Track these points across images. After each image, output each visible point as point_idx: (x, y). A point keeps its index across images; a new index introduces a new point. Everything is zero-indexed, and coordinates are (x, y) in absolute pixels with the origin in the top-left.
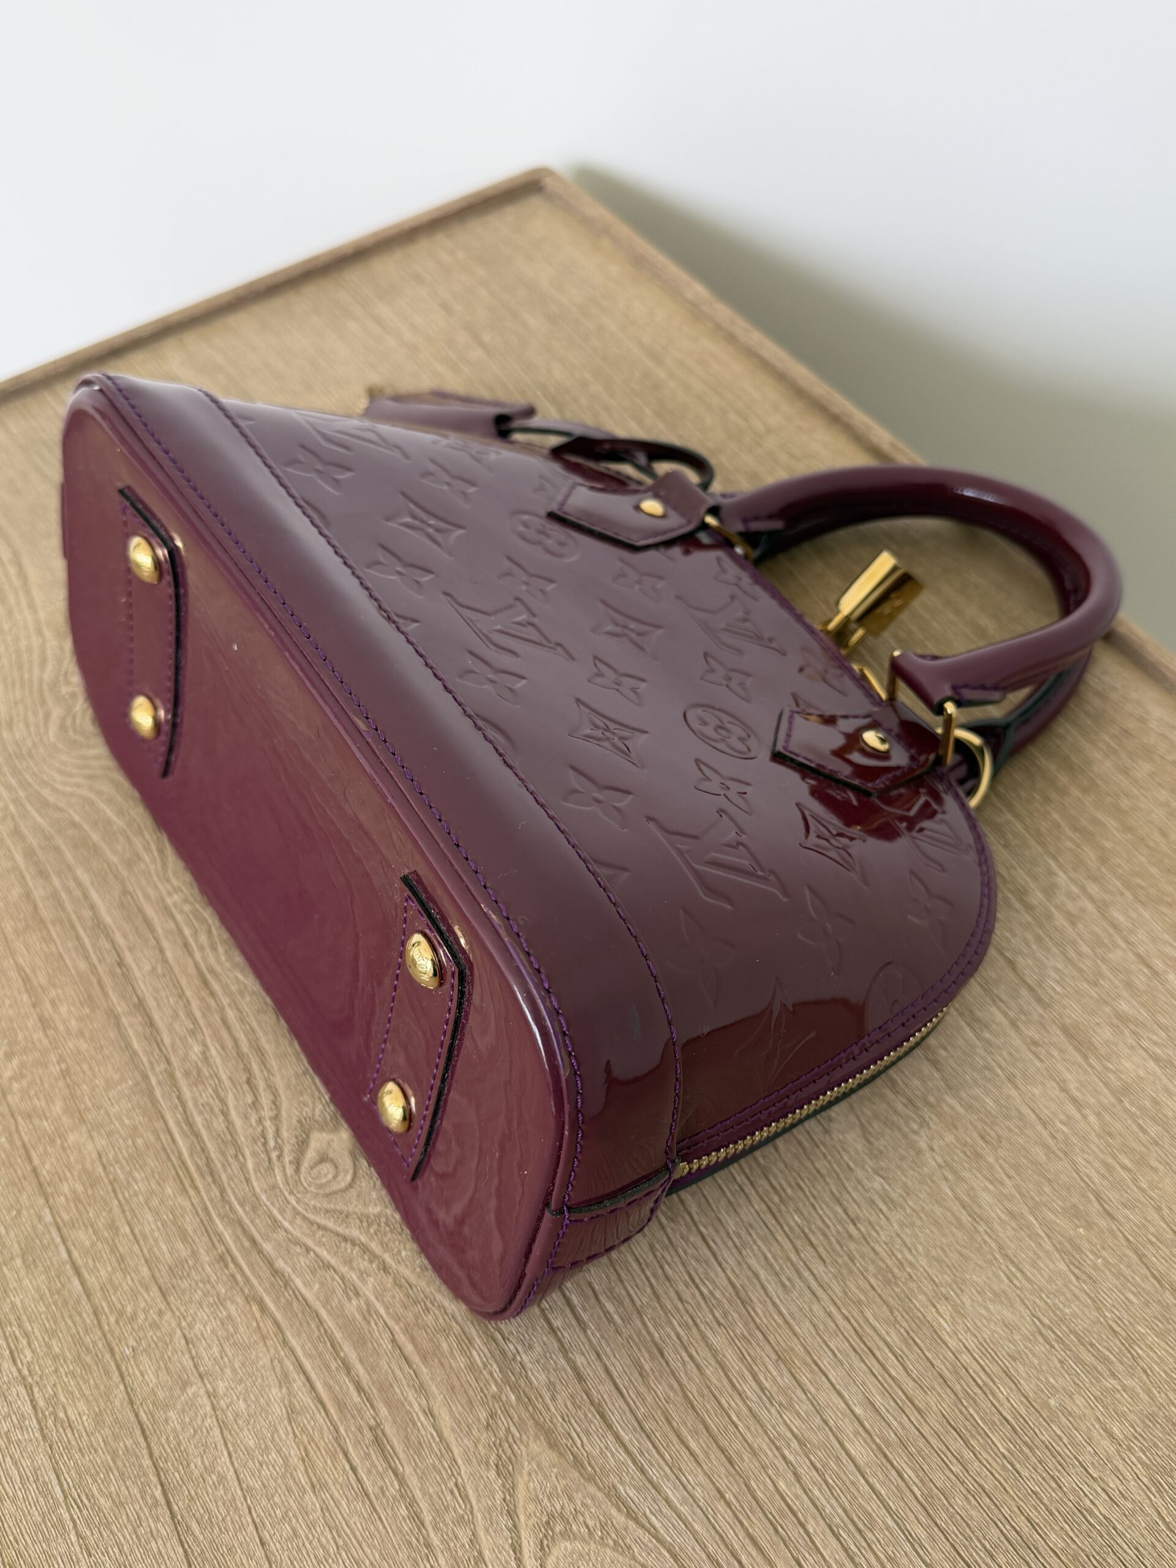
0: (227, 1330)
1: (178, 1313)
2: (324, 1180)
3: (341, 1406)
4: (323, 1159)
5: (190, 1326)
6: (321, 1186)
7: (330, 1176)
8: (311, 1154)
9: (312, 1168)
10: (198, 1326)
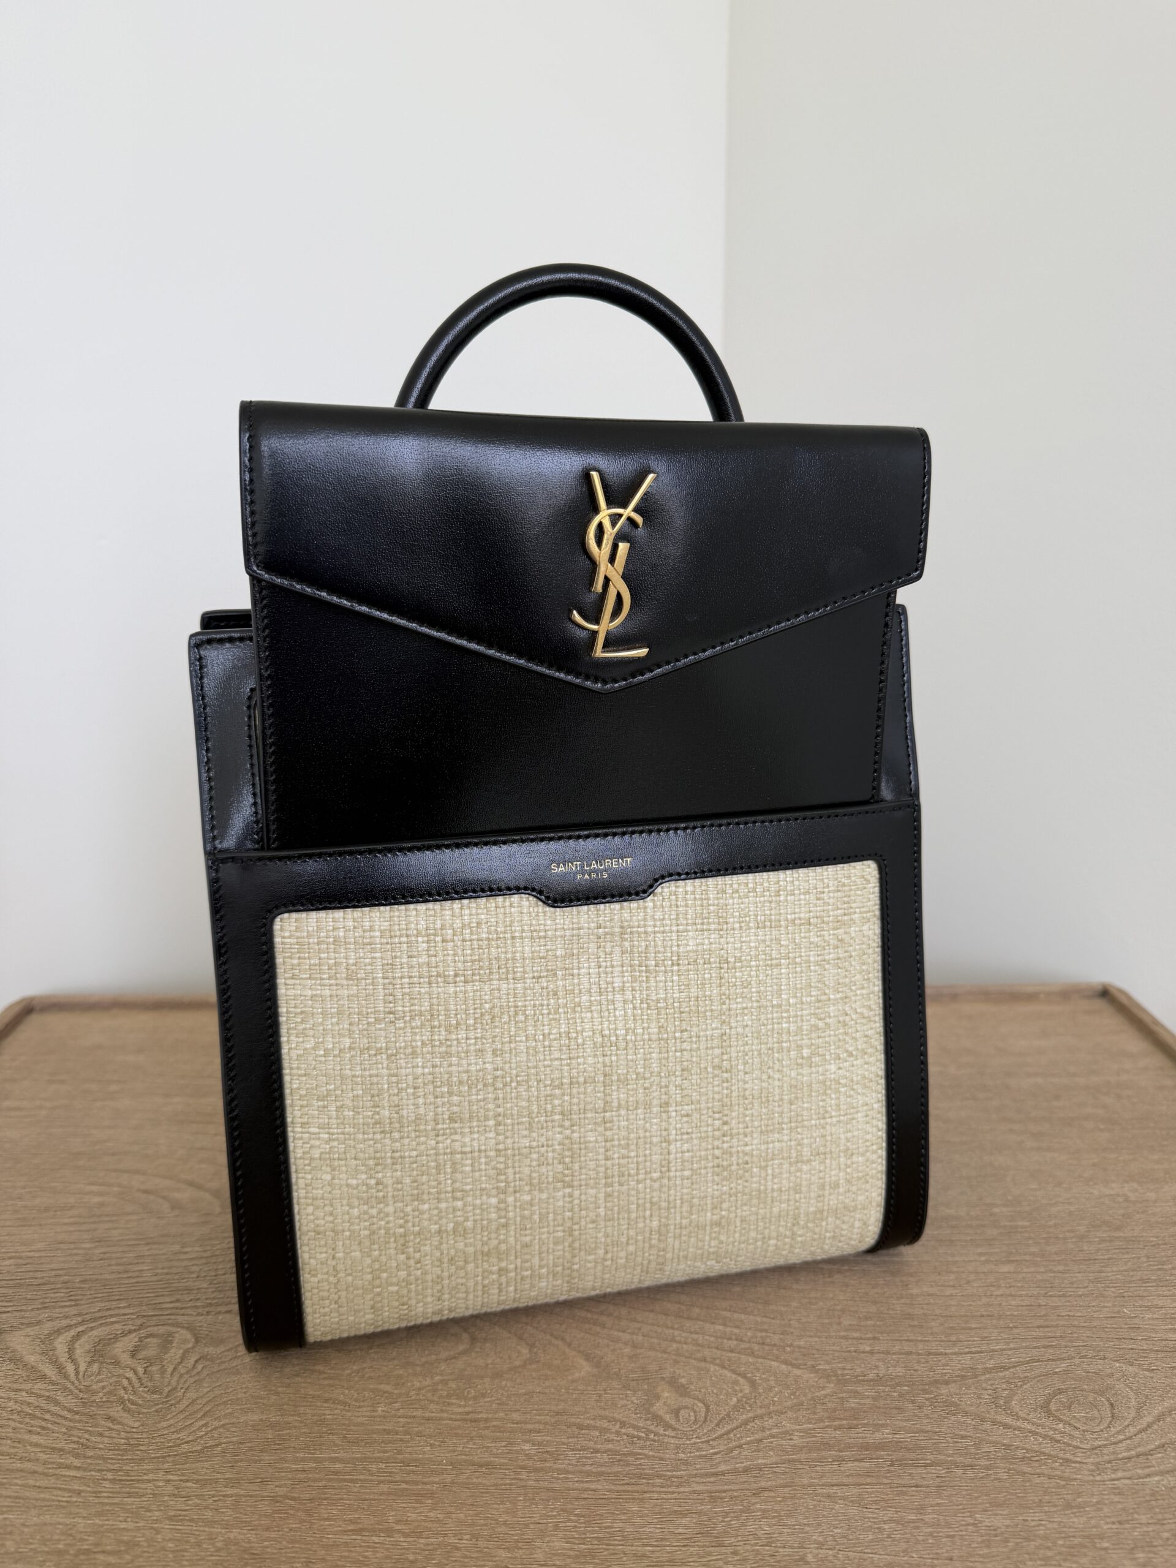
0: (774, 1517)
1: (741, 1543)
2: (693, 1418)
3: (868, 1474)
4: (676, 1413)
5: (759, 1539)
6: (696, 1422)
7: (692, 1414)
8: (667, 1417)
9: (679, 1421)
10: (760, 1533)
